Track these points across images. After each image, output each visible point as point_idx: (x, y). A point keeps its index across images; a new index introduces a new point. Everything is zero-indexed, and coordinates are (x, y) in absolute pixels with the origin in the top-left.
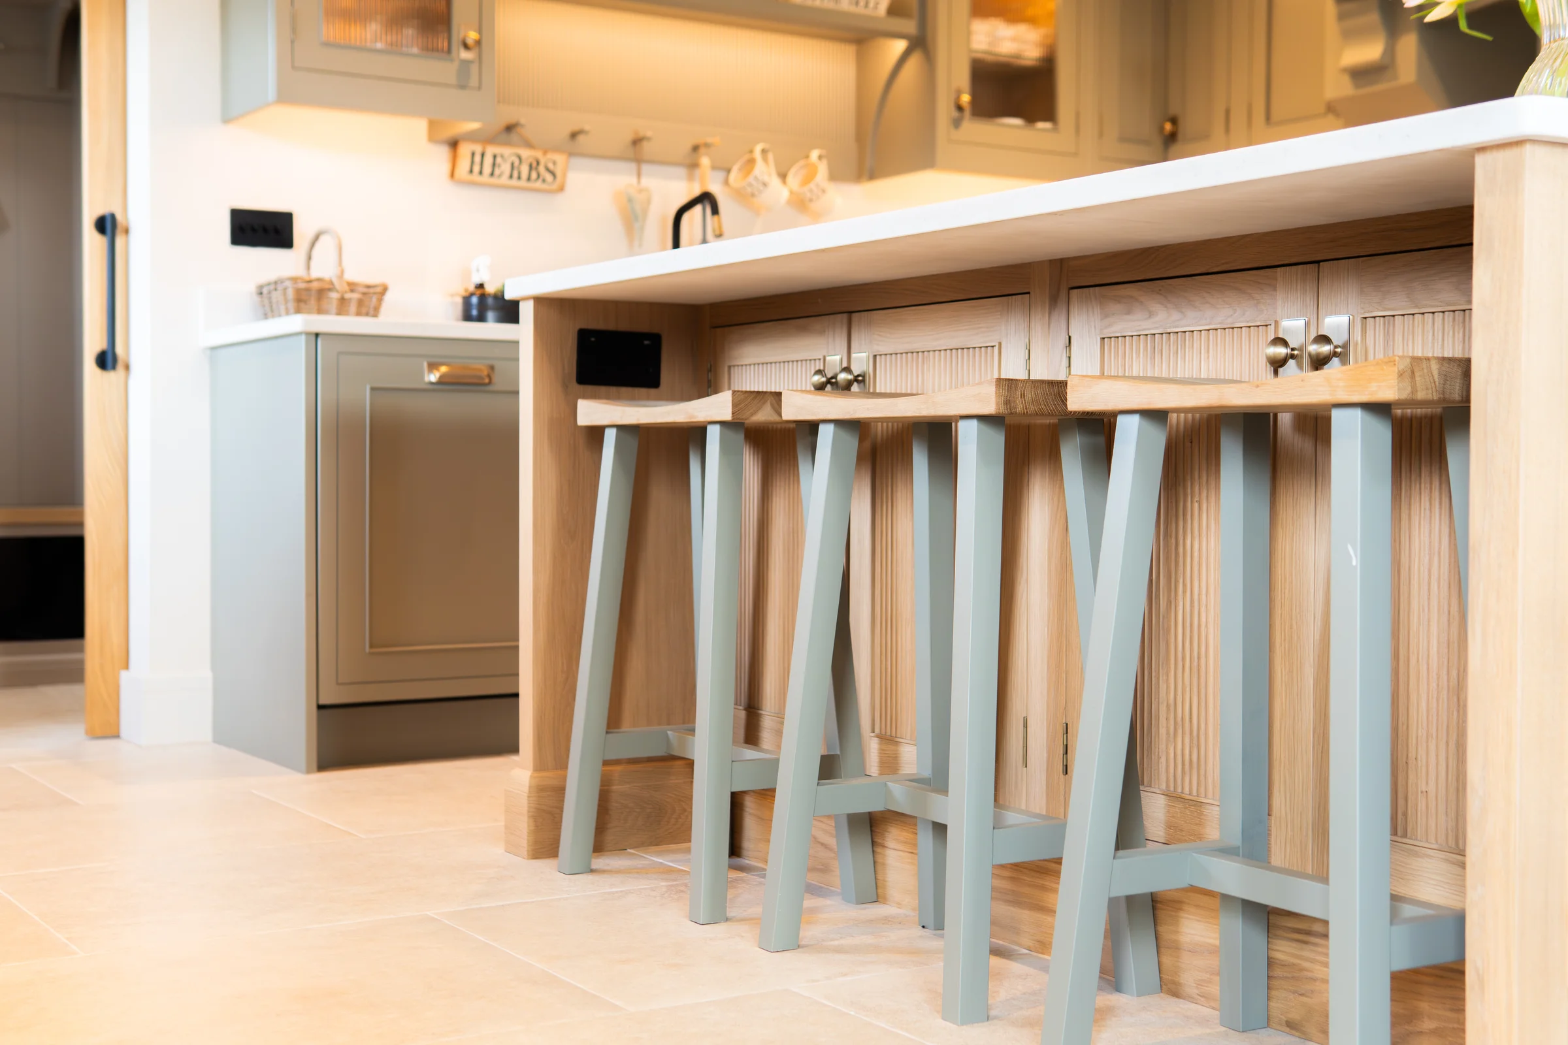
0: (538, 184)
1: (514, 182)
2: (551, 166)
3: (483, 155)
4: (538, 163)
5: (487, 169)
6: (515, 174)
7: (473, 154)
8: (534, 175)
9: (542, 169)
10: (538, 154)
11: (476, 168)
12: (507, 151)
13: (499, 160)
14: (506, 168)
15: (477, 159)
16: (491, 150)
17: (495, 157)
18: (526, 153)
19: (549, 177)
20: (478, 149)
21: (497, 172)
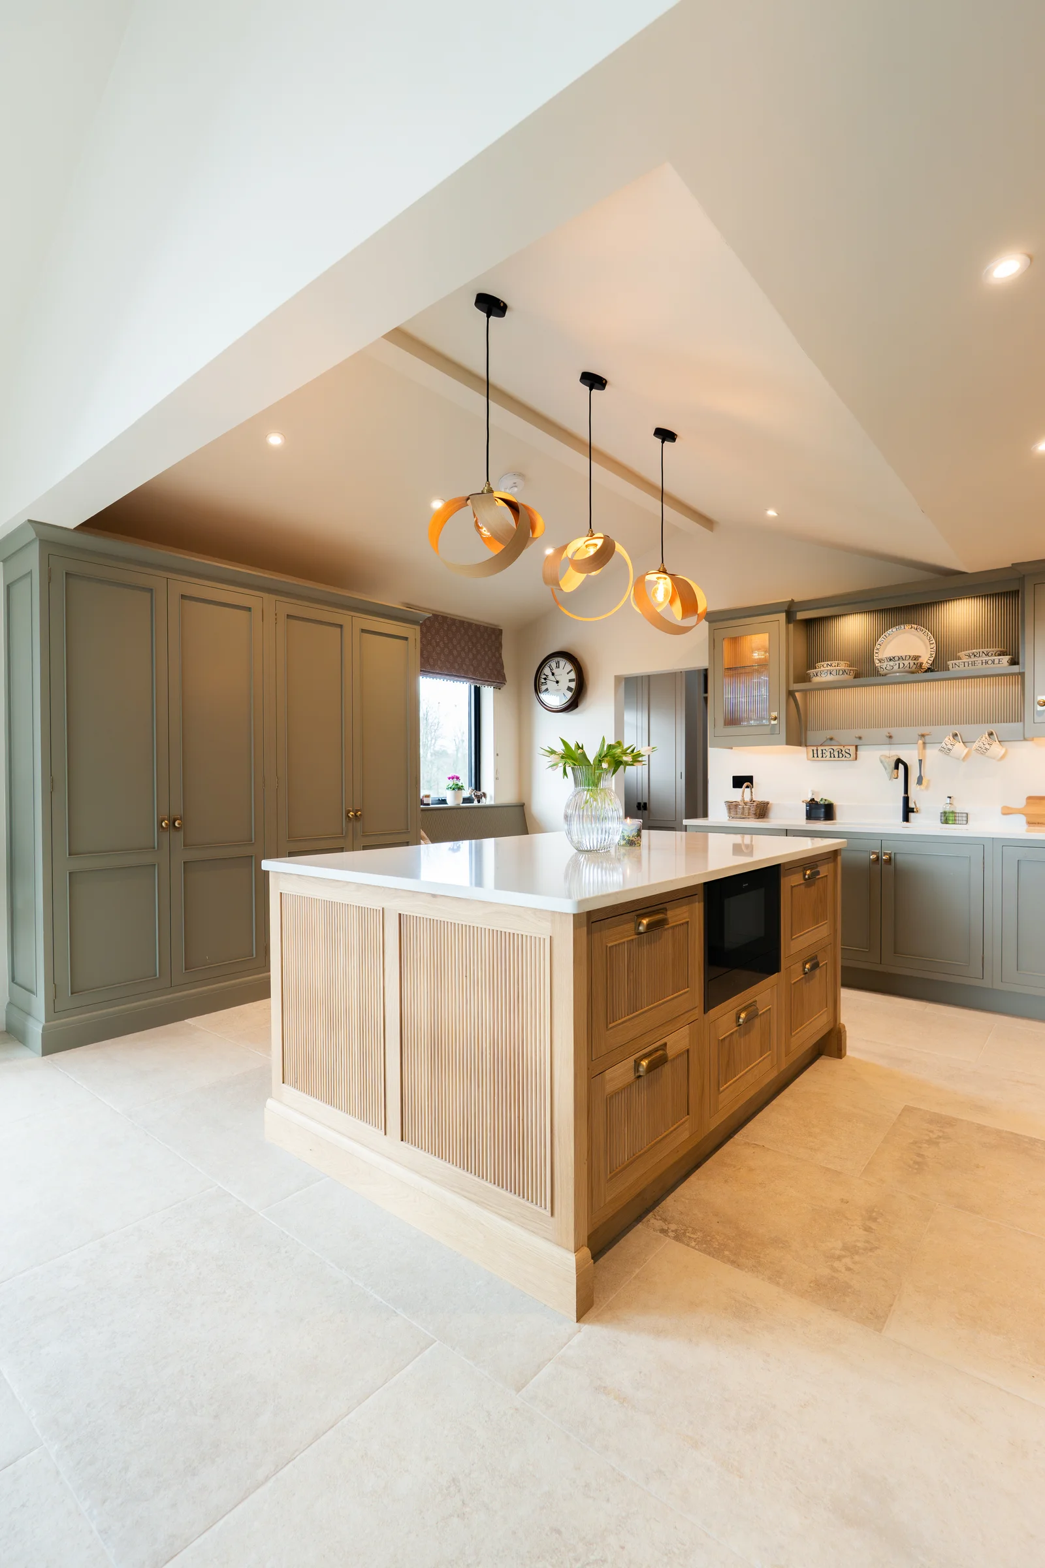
0: (843, 758)
1: (832, 759)
2: (847, 751)
3: (817, 750)
4: (842, 751)
5: (820, 755)
6: (832, 755)
7: (813, 750)
8: (841, 755)
9: (843, 753)
10: (842, 747)
11: (815, 755)
12: (827, 748)
13: (824, 751)
14: (828, 754)
15: (815, 752)
16: (820, 749)
17: (822, 750)
18: (835, 748)
19: (847, 755)
20: (815, 748)
21: (824, 756)
